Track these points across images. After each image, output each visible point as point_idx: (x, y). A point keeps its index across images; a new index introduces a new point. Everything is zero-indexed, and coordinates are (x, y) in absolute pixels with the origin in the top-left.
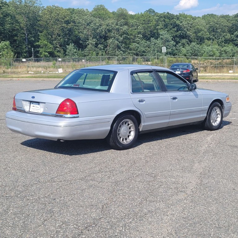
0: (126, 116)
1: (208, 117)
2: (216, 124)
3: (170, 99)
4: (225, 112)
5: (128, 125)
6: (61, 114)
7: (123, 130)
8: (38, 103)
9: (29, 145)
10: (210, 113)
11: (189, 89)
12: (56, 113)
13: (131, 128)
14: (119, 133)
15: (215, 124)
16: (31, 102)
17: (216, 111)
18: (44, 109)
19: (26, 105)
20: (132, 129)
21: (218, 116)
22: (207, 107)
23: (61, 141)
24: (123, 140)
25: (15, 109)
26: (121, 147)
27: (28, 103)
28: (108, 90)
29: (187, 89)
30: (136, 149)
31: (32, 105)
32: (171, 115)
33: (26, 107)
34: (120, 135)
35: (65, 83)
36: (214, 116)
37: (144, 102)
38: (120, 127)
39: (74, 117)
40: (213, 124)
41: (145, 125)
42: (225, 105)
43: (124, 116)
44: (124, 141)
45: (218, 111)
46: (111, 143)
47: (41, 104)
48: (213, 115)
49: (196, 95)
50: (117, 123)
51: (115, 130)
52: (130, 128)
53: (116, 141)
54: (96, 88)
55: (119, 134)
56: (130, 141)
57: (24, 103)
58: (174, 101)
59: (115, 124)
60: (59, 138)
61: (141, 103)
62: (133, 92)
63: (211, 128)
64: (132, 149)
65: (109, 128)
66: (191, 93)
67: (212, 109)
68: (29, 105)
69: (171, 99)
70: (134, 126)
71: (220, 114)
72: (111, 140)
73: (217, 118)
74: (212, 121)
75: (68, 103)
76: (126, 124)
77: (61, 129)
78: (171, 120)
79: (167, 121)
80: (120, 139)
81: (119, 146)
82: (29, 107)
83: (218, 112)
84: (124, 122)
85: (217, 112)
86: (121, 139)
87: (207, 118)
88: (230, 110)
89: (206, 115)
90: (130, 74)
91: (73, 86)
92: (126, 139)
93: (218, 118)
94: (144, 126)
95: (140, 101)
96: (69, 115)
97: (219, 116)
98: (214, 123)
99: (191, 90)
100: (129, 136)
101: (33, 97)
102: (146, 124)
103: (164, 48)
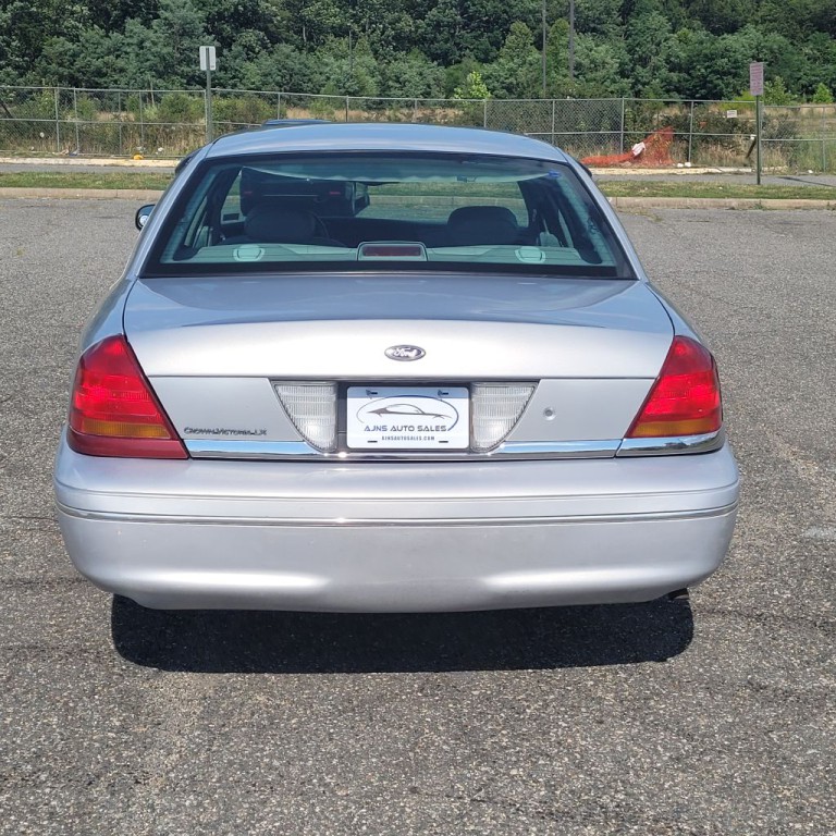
103: (208, 50)
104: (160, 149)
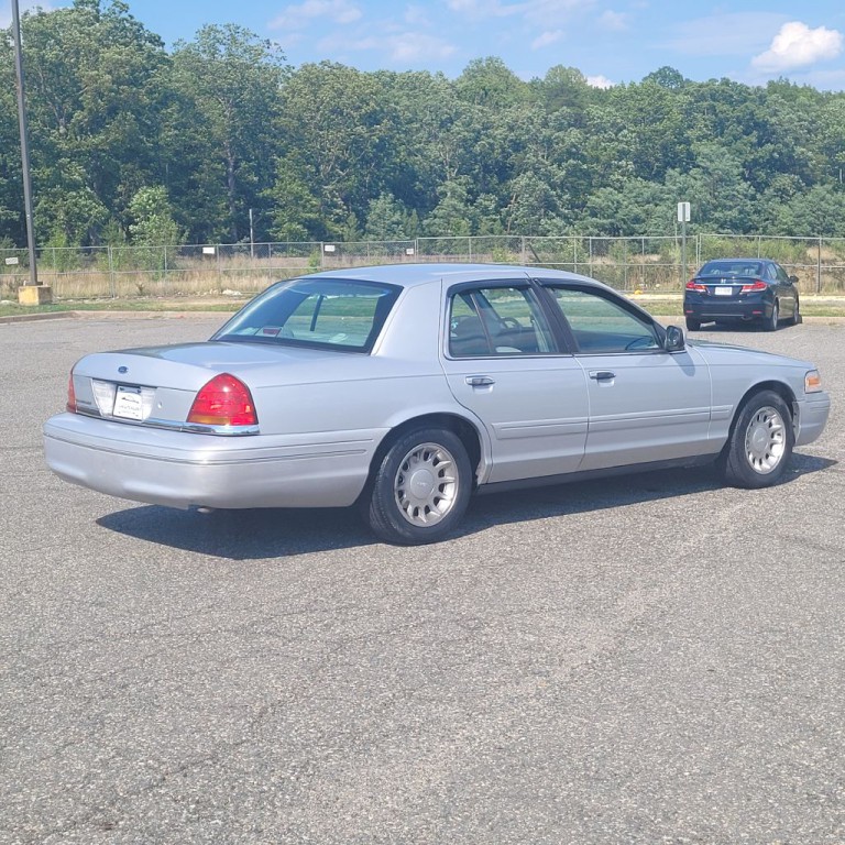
0: (427, 431)
1: (733, 440)
2: (768, 467)
3: (587, 378)
4: (801, 427)
5: (436, 462)
6: (205, 422)
7: (418, 478)
8: (137, 387)
9: (120, 526)
10: (743, 428)
11: (661, 346)
12: (188, 421)
13: (446, 473)
14: (401, 488)
15: (763, 467)
16: (119, 385)
17: (768, 421)
18: (154, 409)
19: (103, 395)
20: (448, 477)
21: (776, 438)
22: (731, 407)
23: (202, 510)
24: (416, 513)
25: (72, 408)
26: (408, 534)
27: (108, 389)
28: (367, 348)
29: (656, 346)
30: (463, 542)
31: (121, 394)
32: (590, 433)
33: (104, 401)
34: (405, 496)
35: (244, 326)
36: (757, 438)
37: (491, 388)
38: (405, 467)
39: (248, 434)
40: (757, 466)
41: (495, 463)
42: (802, 402)
43: (418, 431)
44: (422, 515)
45: (773, 421)
46: (375, 523)
47: (145, 392)
48: (756, 434)
49: (689, 368)
50: (391, 457)
51: (385, 477)
52: (441, 474)
53: (390, 515)
54: (330, 341)
55: (401, 494)
56: (442, 515)
57: (97, 388)
58: (604, 385)
59: (387, 458)
60: (192, 501)
61: (480, 391)
62: (451, 352)
63: (749, 481)
64: (445, 543)
65: (365, 471)
66: (670, 360)
67: (751, 413)
68: (111, 393)
69: (592, 378)
70: (454, 466)
71: (783, 432)
72: (373, 512)
73: (771, 446)
74: (751, 457)
75: (226, 389)
76: (426, 459)
77: (198, 470)
78: (591, 450)
79: (580, 451)
80: (405, 510)
81: (400, 530)
82: (111, 402)
83: (775, 426)
84: (420, 451)
85: (770, 425)
86: (410, 509)
87: (733, 445)
88: (822, 417)
89: (727, 435)
90: (448, 295)
91: (261, 334)
92: (427, 510)
93: (774, 447)
94: (491, 466)
95: (474, 385)
96: (228, 428)
97: (780, 440)
98: (761, 463)
99: (668, 351)
100: (437, 501)
101: (123, 370)
102: (496, 461)
103: (684, 205)
104: (658, 285)
